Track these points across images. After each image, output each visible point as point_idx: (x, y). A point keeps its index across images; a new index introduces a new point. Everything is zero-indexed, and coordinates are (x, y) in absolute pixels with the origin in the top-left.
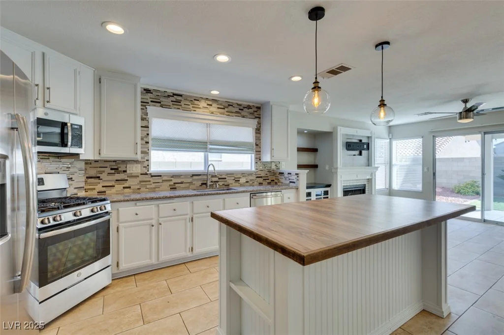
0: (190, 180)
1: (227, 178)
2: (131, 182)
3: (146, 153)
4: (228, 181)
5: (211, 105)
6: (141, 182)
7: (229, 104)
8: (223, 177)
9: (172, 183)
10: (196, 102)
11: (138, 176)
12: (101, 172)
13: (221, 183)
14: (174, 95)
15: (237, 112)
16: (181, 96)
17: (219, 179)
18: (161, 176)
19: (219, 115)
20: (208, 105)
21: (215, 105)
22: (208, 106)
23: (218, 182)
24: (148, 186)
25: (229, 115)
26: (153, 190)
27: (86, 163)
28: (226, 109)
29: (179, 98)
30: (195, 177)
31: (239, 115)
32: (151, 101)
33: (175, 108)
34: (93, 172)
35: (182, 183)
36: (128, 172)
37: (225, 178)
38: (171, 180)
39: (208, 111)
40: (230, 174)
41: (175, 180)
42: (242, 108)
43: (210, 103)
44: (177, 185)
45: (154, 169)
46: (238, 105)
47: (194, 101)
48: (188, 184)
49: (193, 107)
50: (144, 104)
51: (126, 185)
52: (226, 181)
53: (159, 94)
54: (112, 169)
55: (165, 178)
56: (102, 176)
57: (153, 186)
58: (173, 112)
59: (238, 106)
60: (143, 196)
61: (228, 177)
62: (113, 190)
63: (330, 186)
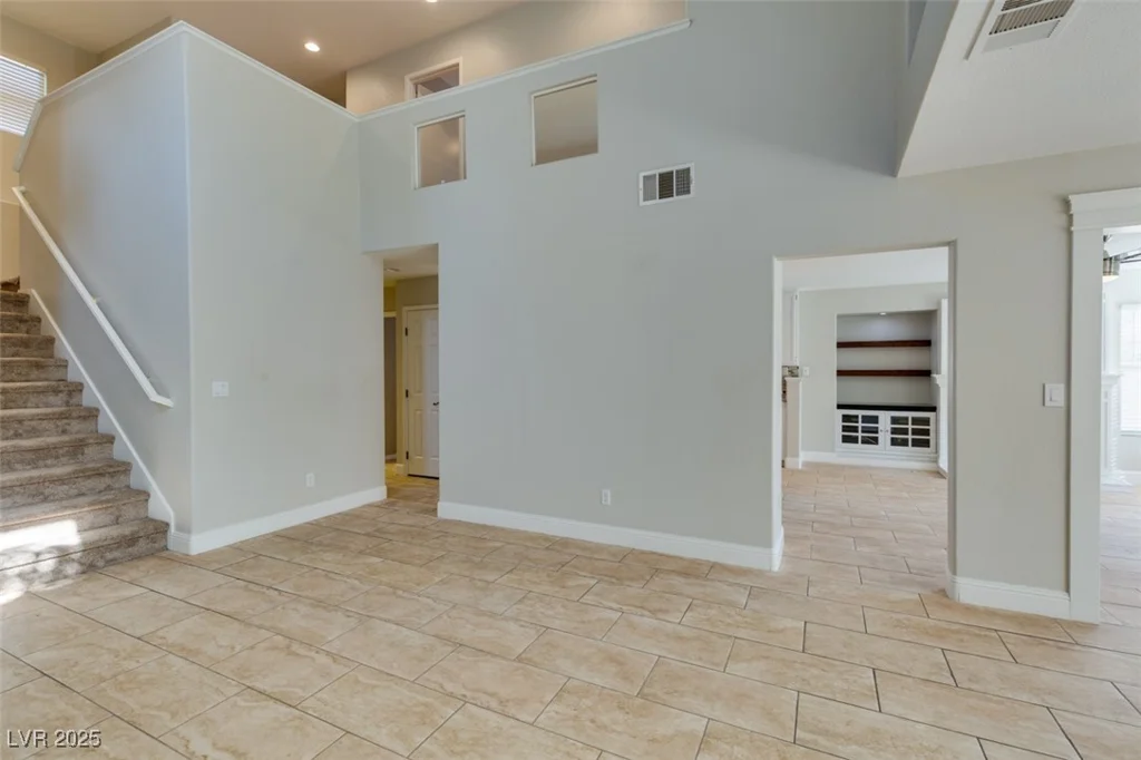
63: (933, 409)
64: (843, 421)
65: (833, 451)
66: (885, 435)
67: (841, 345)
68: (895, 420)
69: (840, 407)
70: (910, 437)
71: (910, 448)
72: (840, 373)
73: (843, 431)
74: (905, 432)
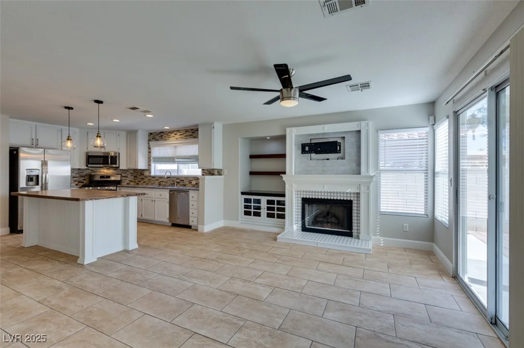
0: (166, 180)
2: (146, 180)
3: (149, 165)
6: (149, 180)
7: (186, 131)
8: (183, 179)
9: (159, 181)
10: (170, 134)
11: (147, 177)
12: (137, 175)
13: (181, 183)
14: (161, 133)
15: (190, 135)
16: (162, 132)
18: (155, 177)
19: (180, 139)
21: (178, 134)
22: (175, 135)
25: (186, 138)
26: (152, 184)
27: (134, 171)
28: (184, 135)
29: (162, 134)
30: (169, 179)
31: (193, 137)
32: (152, 139)
33: (161, 140)
34: (135, 174)
36: (145, 174)
37: (183, 180)
38: (158, 180)
39: (175, 138)
40: (187, 178)
41: (160, 180)
43: (176, 133)
45: (153, 174)
47: (168, 134)
49: (168, 138)
50: (149, 140)
51: (144, 181)
52: (184, 182)
53: (155, 134)
54: (141, 173)
55: (157, 178)
56: (138, 176)
57: (152, 182)
58: (160, 142)
59: (191, 131)
60: (149, 186)
61: (185, 179)
62: (141, 183)
63: (284, 195)
64: (245, 202)
65: (238, 220)
66: (264, 212)
67: (252, 157)
68: (269, 202)
69: (243, 193)
70: (276, 212)
71: (276, 219)
72: (252, 173)
73: (245, 208)
74: (273, 209)
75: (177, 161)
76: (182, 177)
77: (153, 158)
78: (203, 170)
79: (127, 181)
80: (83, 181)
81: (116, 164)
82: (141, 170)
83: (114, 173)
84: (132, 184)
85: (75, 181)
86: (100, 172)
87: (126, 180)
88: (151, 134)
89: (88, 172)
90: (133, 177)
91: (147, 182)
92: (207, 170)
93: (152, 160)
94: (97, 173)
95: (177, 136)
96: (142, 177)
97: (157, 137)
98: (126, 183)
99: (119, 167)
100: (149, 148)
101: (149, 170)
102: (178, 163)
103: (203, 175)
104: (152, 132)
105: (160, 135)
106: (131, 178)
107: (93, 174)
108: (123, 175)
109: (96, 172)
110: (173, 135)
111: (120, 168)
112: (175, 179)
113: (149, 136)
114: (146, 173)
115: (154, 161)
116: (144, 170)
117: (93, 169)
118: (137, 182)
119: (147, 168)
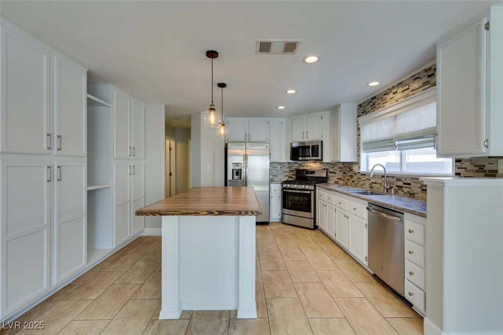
1: (412, 184)
2: (355, 178)
3: (359, 156)
4: (413, 188)
5: (396, 92)
6: (358, 178)
7: (415, 77)
8: (409, 181)
9: (370, 182)
11: (356, 174)
13: (406, 190)
14: (373, 99)
15: (425, 84)
16: (375, 98)
17: (404, 183)
18: (365, 175)
19: (403, 99)
20: (394, 94)
21: (400, 90)
22: (394, 96)
23: (402, 187)
24: (360, 183)
25: (414, 94)
27: (343, 164)
28: (412, 88)
29: (373, 101)
30: (385, 179)
31: (429, 86)
32: (362, 113)
33: (372, 111)
34: (344, 169)
35: (375, 183)
36: (354, 170)
37: (410, 184)
39: (393, 101)
40: (416, 178)
41: (372, 180)
42: (432, 73)
43: (394, 91)
44: (373, 185)
45: (363, 169)
46: (426, 71)
47: (384, 97)
48: (379, 185)
49: (383, 104)
50: (358, 116)
51: (353, 180)
52: (411, 188)
53: (365, 105)
54: (350, 168)
55: (367, 177)
56: (347, 172)
57: (362, 183)
59: (426, 74)
61: (413, 182)
62: (350, 182)
75: (399, 145)
76: (406, 177)
77: (364, 144)
78: (458, 161)
79: (335, 179)
80: (293, 176)
81: (318, 156)
82: (348, 163)
83: (320, 167)
84: (341, 182)
85: (286, 176)
86: (307, 166)
87: (334, 177)
88: (360, 106)
89: (296, 166)
90: (342, 173)
91: (356, 182)
92: (471, 160)
93: (362, 146)
94: (305, 168)
95: (397, 96)
96: (351, 173)
97: (368, 108)
98: (333, 182)
99: (322, 160)
100: (359, 129)
101: (358, 163)
102: (402, 148)
103: (458, 174)
104: (361, 102)
105: (371, 104)
106: (339, 175)
107: (301, 168)
108: (331, 170)
109: (303, 166)
110: (391, 95)
111: (324, 161)
112: (395, 180)
113: (358, 109)
114: (355, 168)
115: (365, 149)
116: (352, 163)
117: (300, 162)
118: (346, 181)
119: (356, 161)
